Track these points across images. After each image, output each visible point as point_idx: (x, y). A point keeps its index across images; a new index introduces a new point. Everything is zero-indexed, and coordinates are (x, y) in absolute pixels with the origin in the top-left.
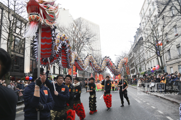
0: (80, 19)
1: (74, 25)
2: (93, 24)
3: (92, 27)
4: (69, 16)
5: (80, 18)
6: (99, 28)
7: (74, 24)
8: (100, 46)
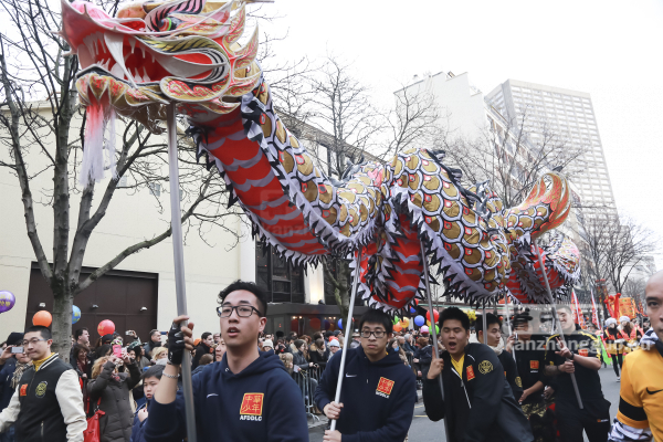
0: (505, 86)
1: (492, 122)
2: (562, 95)
3: (561, 107)
4: (472, 93)
5: (507, 82)
6: (590, 104)
7: (493, 117)
8: (607, 174)
